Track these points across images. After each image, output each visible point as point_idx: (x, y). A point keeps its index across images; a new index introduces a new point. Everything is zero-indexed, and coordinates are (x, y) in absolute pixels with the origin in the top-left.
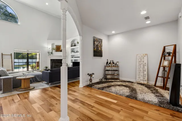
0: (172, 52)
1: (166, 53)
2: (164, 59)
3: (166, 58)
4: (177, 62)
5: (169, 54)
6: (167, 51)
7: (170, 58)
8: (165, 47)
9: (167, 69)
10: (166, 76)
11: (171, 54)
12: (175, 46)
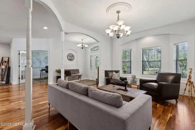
0: (7, 61)
1: (3, 62)
2: (2, 65)
3: (4, 64)
4: (10, 66)
5: (5, 62)
6: (4, 60)
7: (6, 64)
8: (3, 58)
9: (4, 70)
10: (3, 74)
11: (7, 62)
12: (9, 58)
